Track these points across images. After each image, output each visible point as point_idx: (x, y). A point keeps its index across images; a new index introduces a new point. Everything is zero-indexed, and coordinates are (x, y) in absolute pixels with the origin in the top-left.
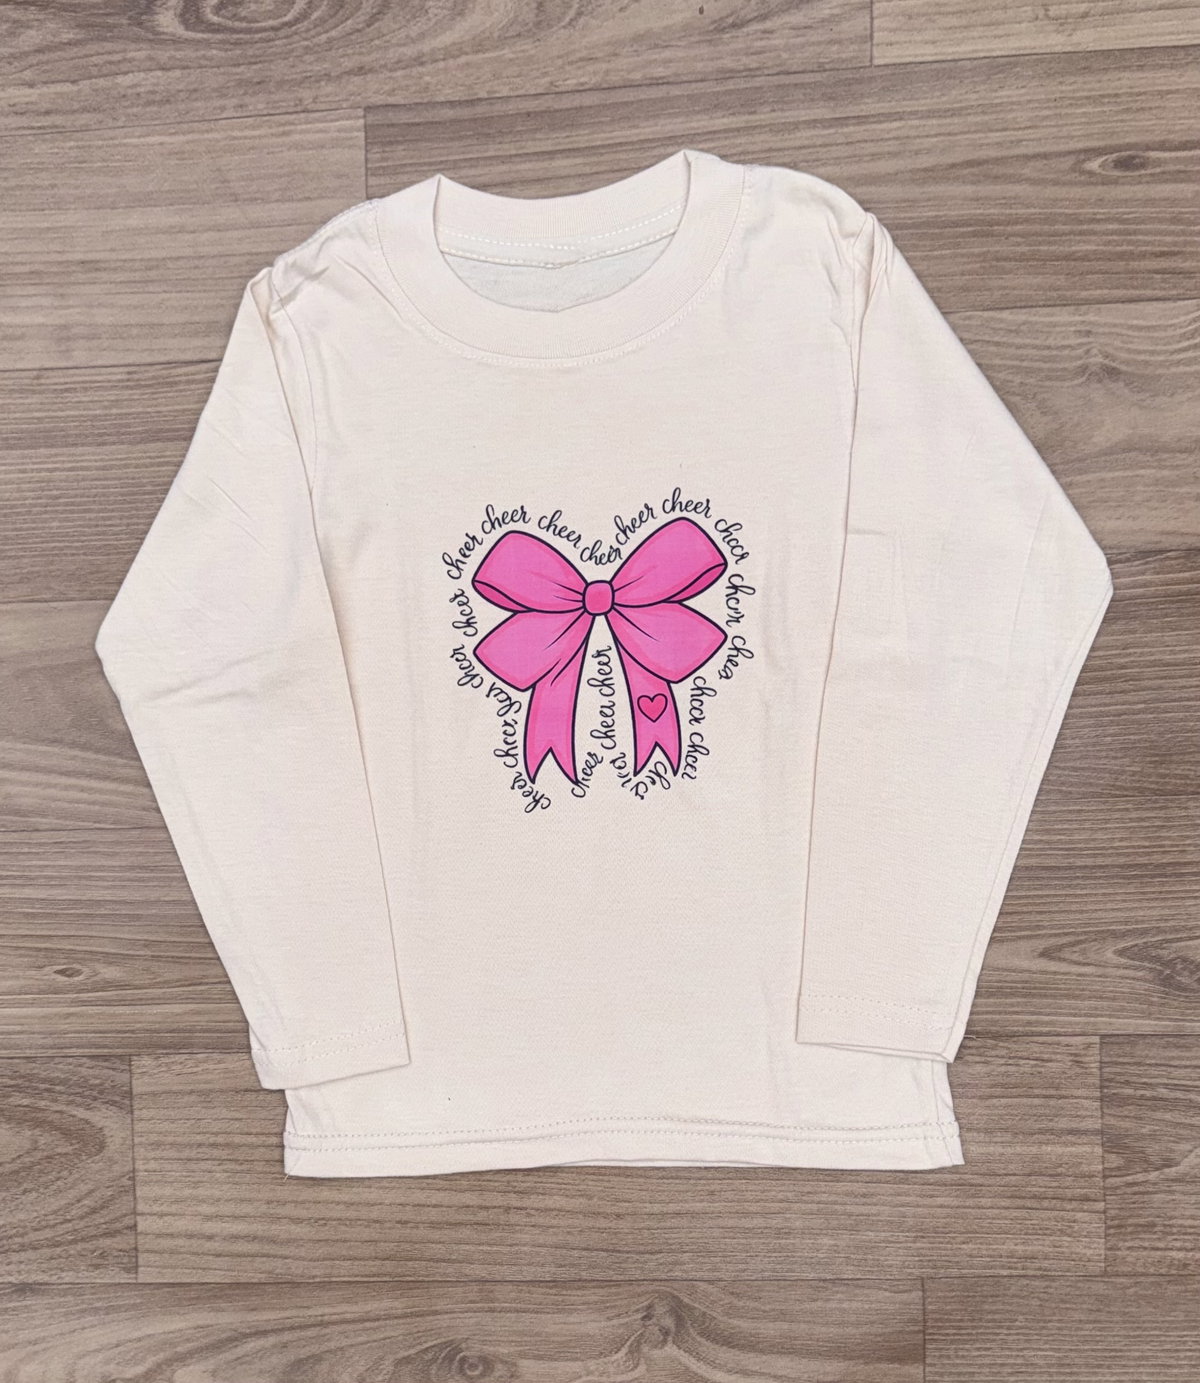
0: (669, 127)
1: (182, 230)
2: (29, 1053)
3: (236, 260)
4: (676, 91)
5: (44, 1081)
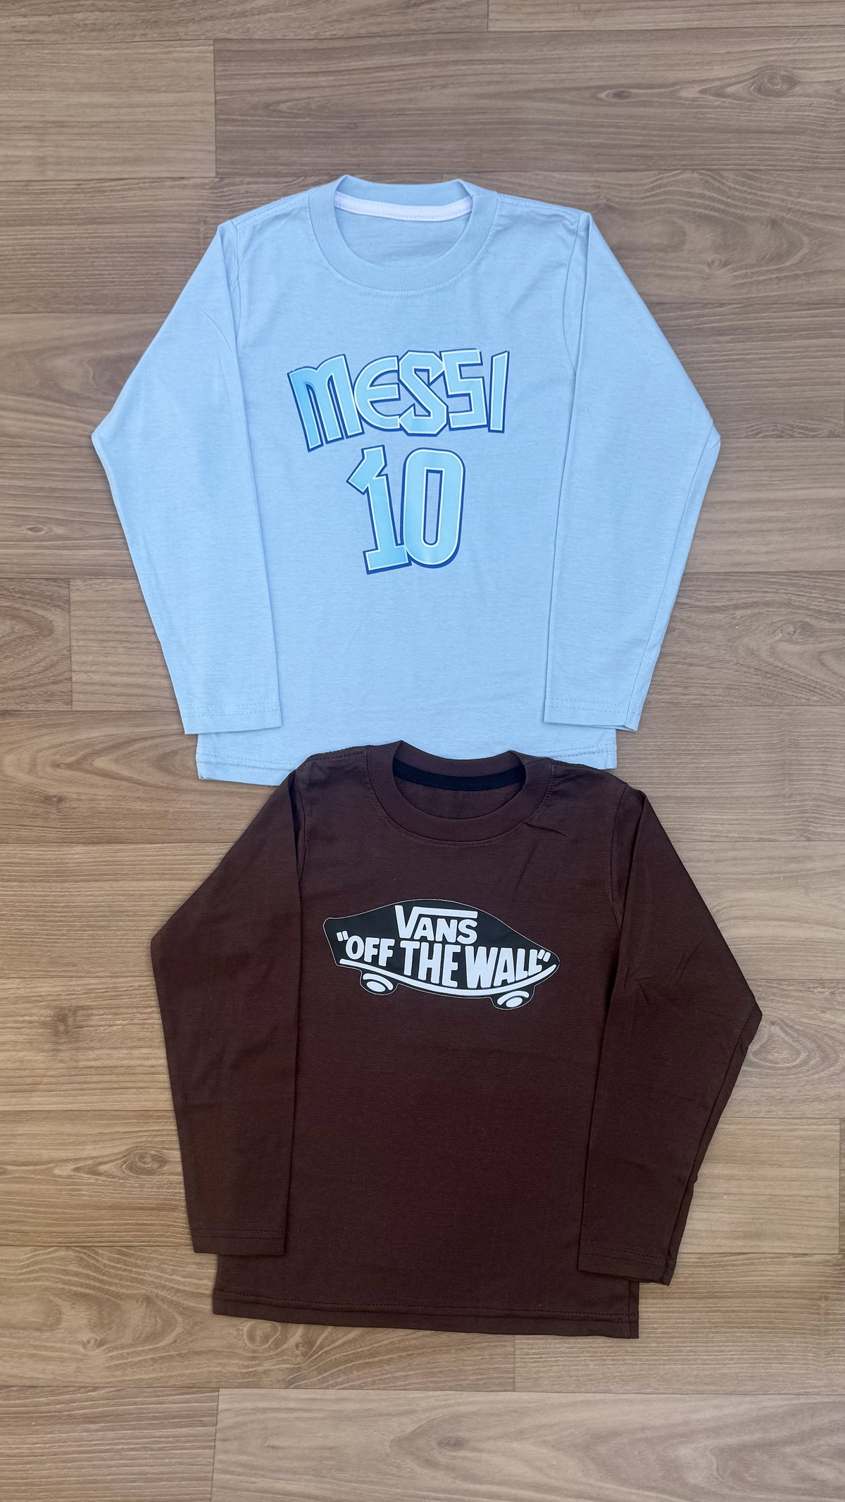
0: (380, 61)
1: (111, 106)
2: (10, 575)
3: (140, 124)
4: (384, 41)
5: (18, 592)
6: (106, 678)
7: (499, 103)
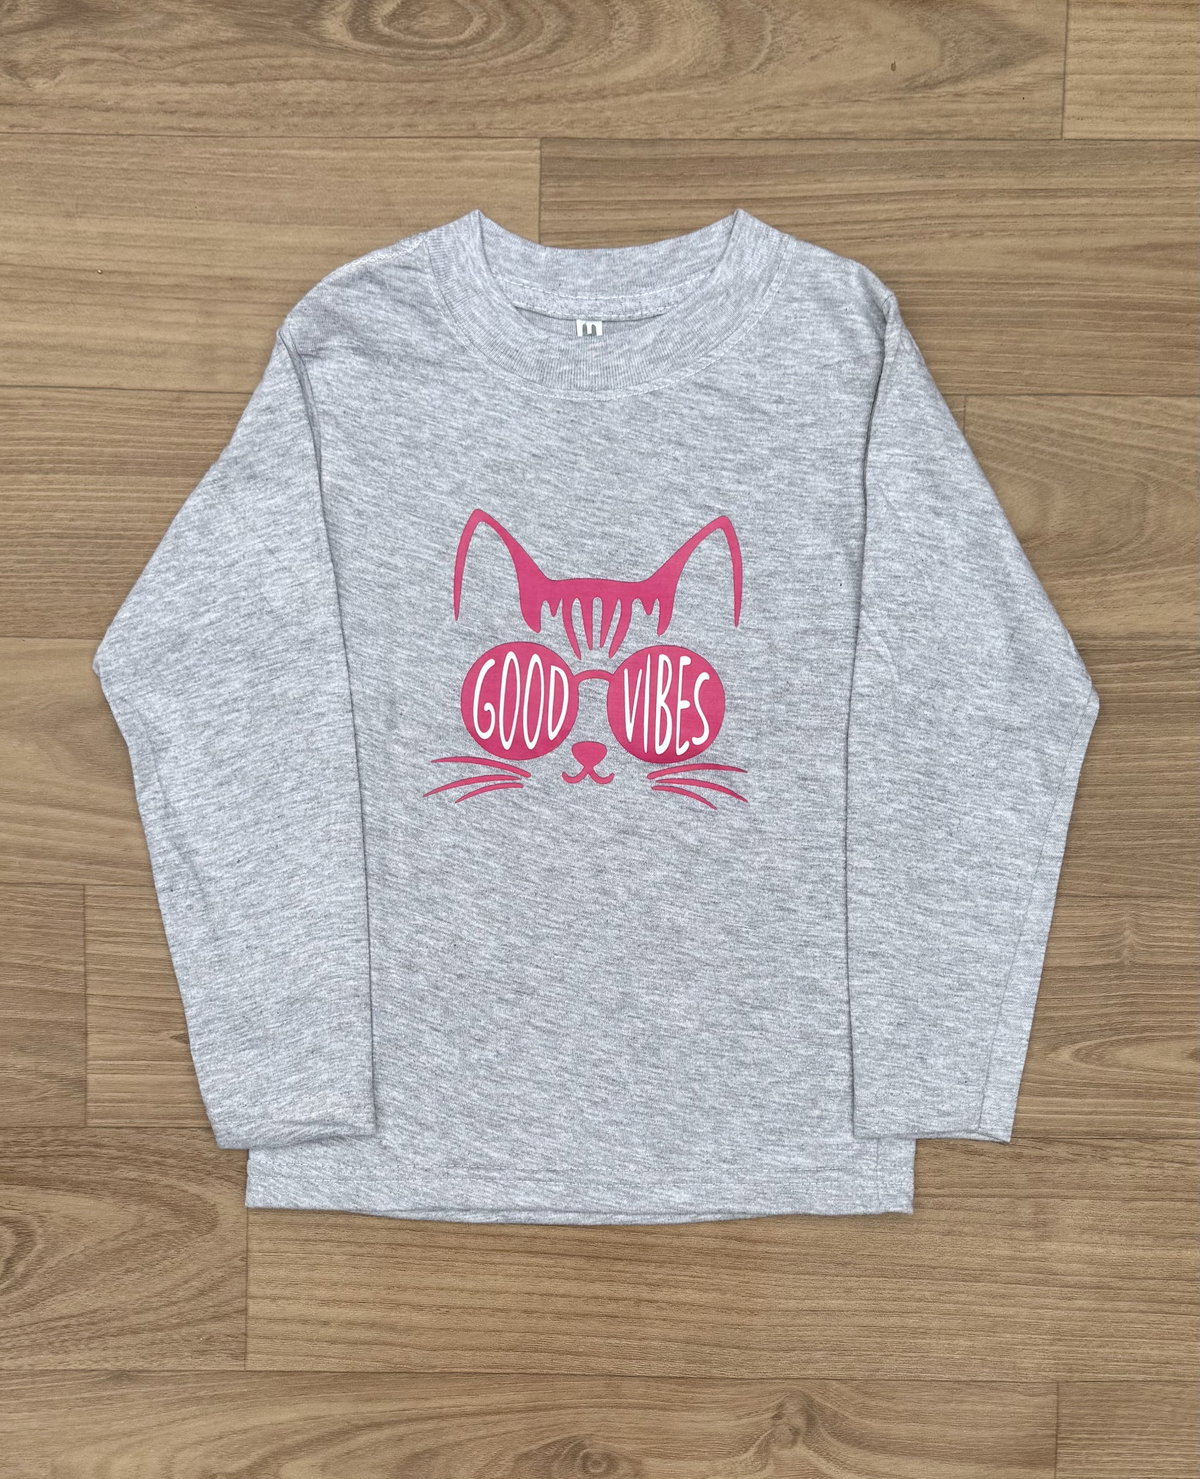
4: (863, 148)
5: (154, 1153)
6: (313, 1311)
7: (1080, 269)
